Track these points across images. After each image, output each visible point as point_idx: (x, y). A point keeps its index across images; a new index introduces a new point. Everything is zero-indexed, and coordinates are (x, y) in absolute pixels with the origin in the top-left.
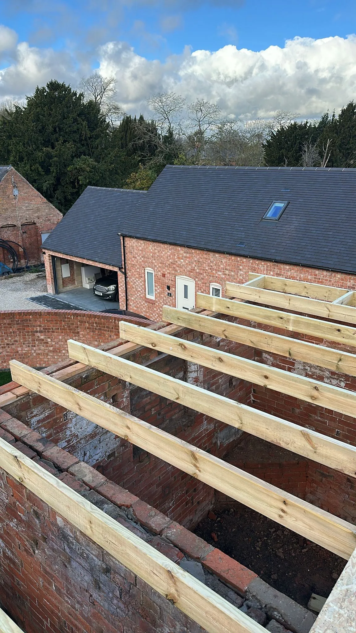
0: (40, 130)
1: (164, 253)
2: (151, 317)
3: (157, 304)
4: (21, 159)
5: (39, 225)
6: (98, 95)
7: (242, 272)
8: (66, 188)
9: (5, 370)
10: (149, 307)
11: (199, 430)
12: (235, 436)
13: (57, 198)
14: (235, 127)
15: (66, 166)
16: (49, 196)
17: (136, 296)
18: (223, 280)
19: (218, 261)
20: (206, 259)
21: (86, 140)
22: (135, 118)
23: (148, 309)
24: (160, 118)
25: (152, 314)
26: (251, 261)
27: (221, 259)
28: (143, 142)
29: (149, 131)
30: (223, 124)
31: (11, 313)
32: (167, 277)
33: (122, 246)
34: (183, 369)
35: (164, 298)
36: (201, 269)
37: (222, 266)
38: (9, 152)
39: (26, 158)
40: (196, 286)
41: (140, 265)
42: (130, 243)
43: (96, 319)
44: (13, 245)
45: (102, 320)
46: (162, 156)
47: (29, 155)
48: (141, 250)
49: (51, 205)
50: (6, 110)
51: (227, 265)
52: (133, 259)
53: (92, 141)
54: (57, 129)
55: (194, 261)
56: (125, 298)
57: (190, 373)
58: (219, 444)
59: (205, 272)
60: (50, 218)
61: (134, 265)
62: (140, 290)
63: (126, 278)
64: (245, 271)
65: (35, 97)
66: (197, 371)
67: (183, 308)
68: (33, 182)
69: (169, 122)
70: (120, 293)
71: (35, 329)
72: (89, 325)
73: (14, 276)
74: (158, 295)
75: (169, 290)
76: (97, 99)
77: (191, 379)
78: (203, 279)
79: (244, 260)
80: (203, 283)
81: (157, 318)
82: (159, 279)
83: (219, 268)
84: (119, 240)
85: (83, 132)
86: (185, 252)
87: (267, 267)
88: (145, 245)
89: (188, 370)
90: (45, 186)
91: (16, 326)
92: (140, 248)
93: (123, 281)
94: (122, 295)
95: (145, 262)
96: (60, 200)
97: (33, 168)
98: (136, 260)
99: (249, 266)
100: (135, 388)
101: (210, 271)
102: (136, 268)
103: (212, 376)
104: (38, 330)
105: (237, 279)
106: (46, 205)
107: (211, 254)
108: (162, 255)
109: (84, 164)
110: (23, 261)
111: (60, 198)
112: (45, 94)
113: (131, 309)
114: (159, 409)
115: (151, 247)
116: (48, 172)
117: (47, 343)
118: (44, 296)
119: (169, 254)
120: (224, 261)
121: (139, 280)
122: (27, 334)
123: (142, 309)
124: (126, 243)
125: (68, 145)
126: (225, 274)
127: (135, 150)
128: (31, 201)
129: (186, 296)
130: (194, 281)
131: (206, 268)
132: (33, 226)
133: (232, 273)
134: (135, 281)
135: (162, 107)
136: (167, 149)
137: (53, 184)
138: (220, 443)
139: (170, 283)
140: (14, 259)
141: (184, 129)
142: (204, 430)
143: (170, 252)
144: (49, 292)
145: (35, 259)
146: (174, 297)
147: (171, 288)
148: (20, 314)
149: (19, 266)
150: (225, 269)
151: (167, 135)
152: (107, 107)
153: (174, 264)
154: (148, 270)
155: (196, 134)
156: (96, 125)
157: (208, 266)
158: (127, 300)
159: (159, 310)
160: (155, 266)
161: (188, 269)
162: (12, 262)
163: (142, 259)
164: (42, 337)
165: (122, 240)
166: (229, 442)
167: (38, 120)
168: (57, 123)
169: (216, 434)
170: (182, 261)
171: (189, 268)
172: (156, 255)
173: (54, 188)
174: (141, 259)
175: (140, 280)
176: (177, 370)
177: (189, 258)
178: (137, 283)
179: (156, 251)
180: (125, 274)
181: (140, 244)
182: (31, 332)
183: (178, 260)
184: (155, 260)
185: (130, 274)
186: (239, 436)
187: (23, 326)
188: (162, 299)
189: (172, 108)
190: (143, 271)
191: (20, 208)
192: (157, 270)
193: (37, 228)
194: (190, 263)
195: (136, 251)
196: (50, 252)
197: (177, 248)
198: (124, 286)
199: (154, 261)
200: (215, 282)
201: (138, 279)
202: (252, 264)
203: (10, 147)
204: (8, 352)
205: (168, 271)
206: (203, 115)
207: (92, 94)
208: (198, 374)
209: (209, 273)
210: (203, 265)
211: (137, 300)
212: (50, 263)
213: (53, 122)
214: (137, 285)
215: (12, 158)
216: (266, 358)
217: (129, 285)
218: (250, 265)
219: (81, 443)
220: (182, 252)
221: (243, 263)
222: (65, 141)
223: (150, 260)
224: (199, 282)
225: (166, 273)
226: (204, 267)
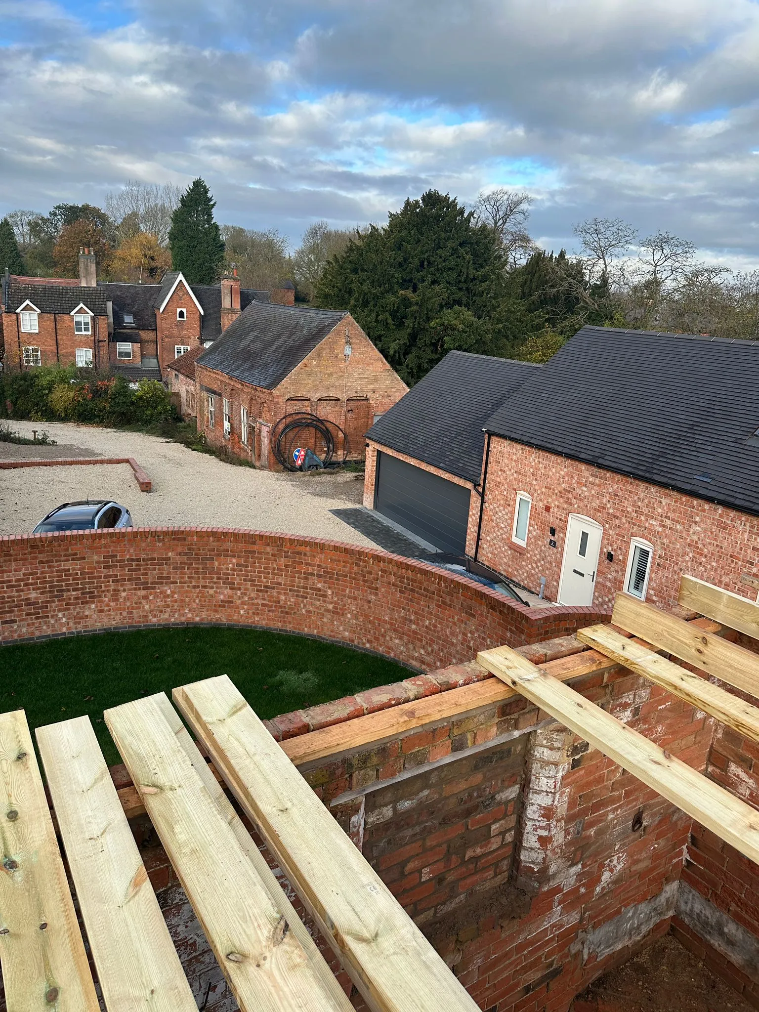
0: (400, 263)
1: (554, 470)
2: (515, 576)
3: (529, 556)
4: (366, 304)
5: (373, 402)
6: (499, 219)
7: (698, 528)
8: (424, 351)
9: (255, 627)
10: (513, 558)
11: (538, 927)
12: (630, 938)
13: (407, 366)
14: (716, 280)
15: (428, 319)
16: (395, 362)
17: (495, 535)
18: (658, 537)
19: (654, 500)
20: (631, 492)
21: (465, 282)
22: (551, 255)
23: (512, 561)
24: (591, 257)
25: (517, 571)
26: (720, 511)
27: (659, 497)
28: (558, 291)
29: (570, 275)
30: (696, 273)
31: (280, 538)
32: (554, 513)
33: (485, 449)
34: (519, 779)
35: (543, 548)
36: (617, 509)
37: (660, 510)
38: (350, 292)
39: (372, 303)
40: (603, 538)
41: (510, 486)
42: (499, 447)
43: (409, 571)
44: (330, 427)
45: (419, 575)
46: (584, 315)
47: (376, 297)
48: (515, 461)
49: (396, 375)
50: (358, 232)
51: (670, 509)
52: (500, 473)
53: (476, 285)
54: (426, 263)
55: (607, 493)
56: (476, 535)
57: (536, 793)
58: (586, 957)
59: (626, 516)
60: (391, 394)
61: (499, 483)
62: (502, 525)
63: (483, 502)
64: (705, 526)
65: (402, 214)
66: (554, 793)
67: (575, 571)
68: (376, 339)
69: (605, 264)
70: (469, 525)
71: (310, 571)
72: (396, 580)
73: (324, 473)
74: (533, 540)
75: (553, 535)
76: (498, 225)
77: (535, 808)
78: (619, 527)
79: (706, 507)
80: (618, 535)
81: (526, 578)
82: (539, 514)
83: (653, 513)
84: (482, 438)
85: (464, 270)
86: (592, 475)
87: (752, 527)
88: (523, 453)
89: (531, 785)
90: (393, 347)
91: (282, 559)
92: (514, 457)
93: (477, 506)
94: (472, 530)
95: (518, 481)
96: (411, 369)
97: (380, 318)
98: (504, 475)
99: (713, 518)
100: (382, 820)
101: (635, 515)
102: (503, 488)
103: (590, 804)
104: (316, 572)
105: (686, 539)
106: (388, 374)
107: (642, 486)
108: (551, 473)
109: (456, 319)
110: (340, 452)
111: (410, 366)
112: (418, 210)
113: (483, 555)
114: (443, 871)
115: (534, 459)
116: (400, 325)
117: (325, 596)
118: (356, 510)
119: (562, 473)
120: (664, 501)
121: (504, 510)
122: (297, 575)
123: (501, 558)
124: (492, 446)
125: (437, 288)
126: (664, 526)
127: (543, 302)
128: (368, 365)
129: (582, 552)
130: (602, 528)
131: (628, 509)
132: (365, 402)
133: (678, 527)
134: (497, 509)
135: (597, 239)
136: (593, 304)
137: (405, 344)
138: (589, 954)
139: (556, 524)
140: (328, 447)
141: (629, 276)
142: (553, 926)
143: (565, 470)
144: (364, 504)
145: (359, 452)
146: (560, 549)
147: (557, 532)
148: (292, 541)
149: (334, 459)
150: (666, 517)
151: (598, 283)
152: (510, 237)
153: (569, 492)
154: (522, 495)
155: (648, 284)
156: (485, 261)
157: (633, 506)
158: (479, 539)
159: (530, 566)
160: (535, 490)
161: (594, 504)
162: (325, 452)
163: (515, 475)
164: (319, 585)
165: (486, 441)
166: (611, 952)
167: (399, 247)
168: (427, 255)
169: (581, 935)
170: (585, 489)
171: (596, 503)
172: (540, 472)
173: (406, 350)
174: (513, 475)
175: (506, 510)
176: (503, 781)
177: (599, 486)
178: (500, 514)
179: (541, 465)
180: (482, 495)
181: (514, 450)
182: (305, 573)
183: (578, 487)
184: (536, 480)
185: (490, 497)
186: (639, 938)
187: (294, 562)
188: (539, 549)
189: (613, 243)
190: (513, 496)
191: (350, 375)
192: (538, 499)
193: (369, 407)
194: (600, 495)
195: (506, 461)
196: (376, 444)
197: (579, 465)
198: (478, 516)
199: (534, 482)
200: (643, 537)
201: (502, 508)
202: (721, 516)
203: (353, 286)
204: (264, 599)
205: (557, 503)
206: (663, 256)
207: (491, 217)
208: (553, 801)
209: (632, 519)
210: (624, 502)
211: (495, 542)
212: (373, 461)
213: (422, 252)
214: (500, 518)
215: (352, 302)
216: (738, 776)
217: (487, 515)
218: (717, 517)
219: (203, 962)
220: (586, 474)
221: (704, 511)
222: (434, 282)
223: (528, 480)
224: (610, 532)
225: (553, 505)
226: (624, 506)
